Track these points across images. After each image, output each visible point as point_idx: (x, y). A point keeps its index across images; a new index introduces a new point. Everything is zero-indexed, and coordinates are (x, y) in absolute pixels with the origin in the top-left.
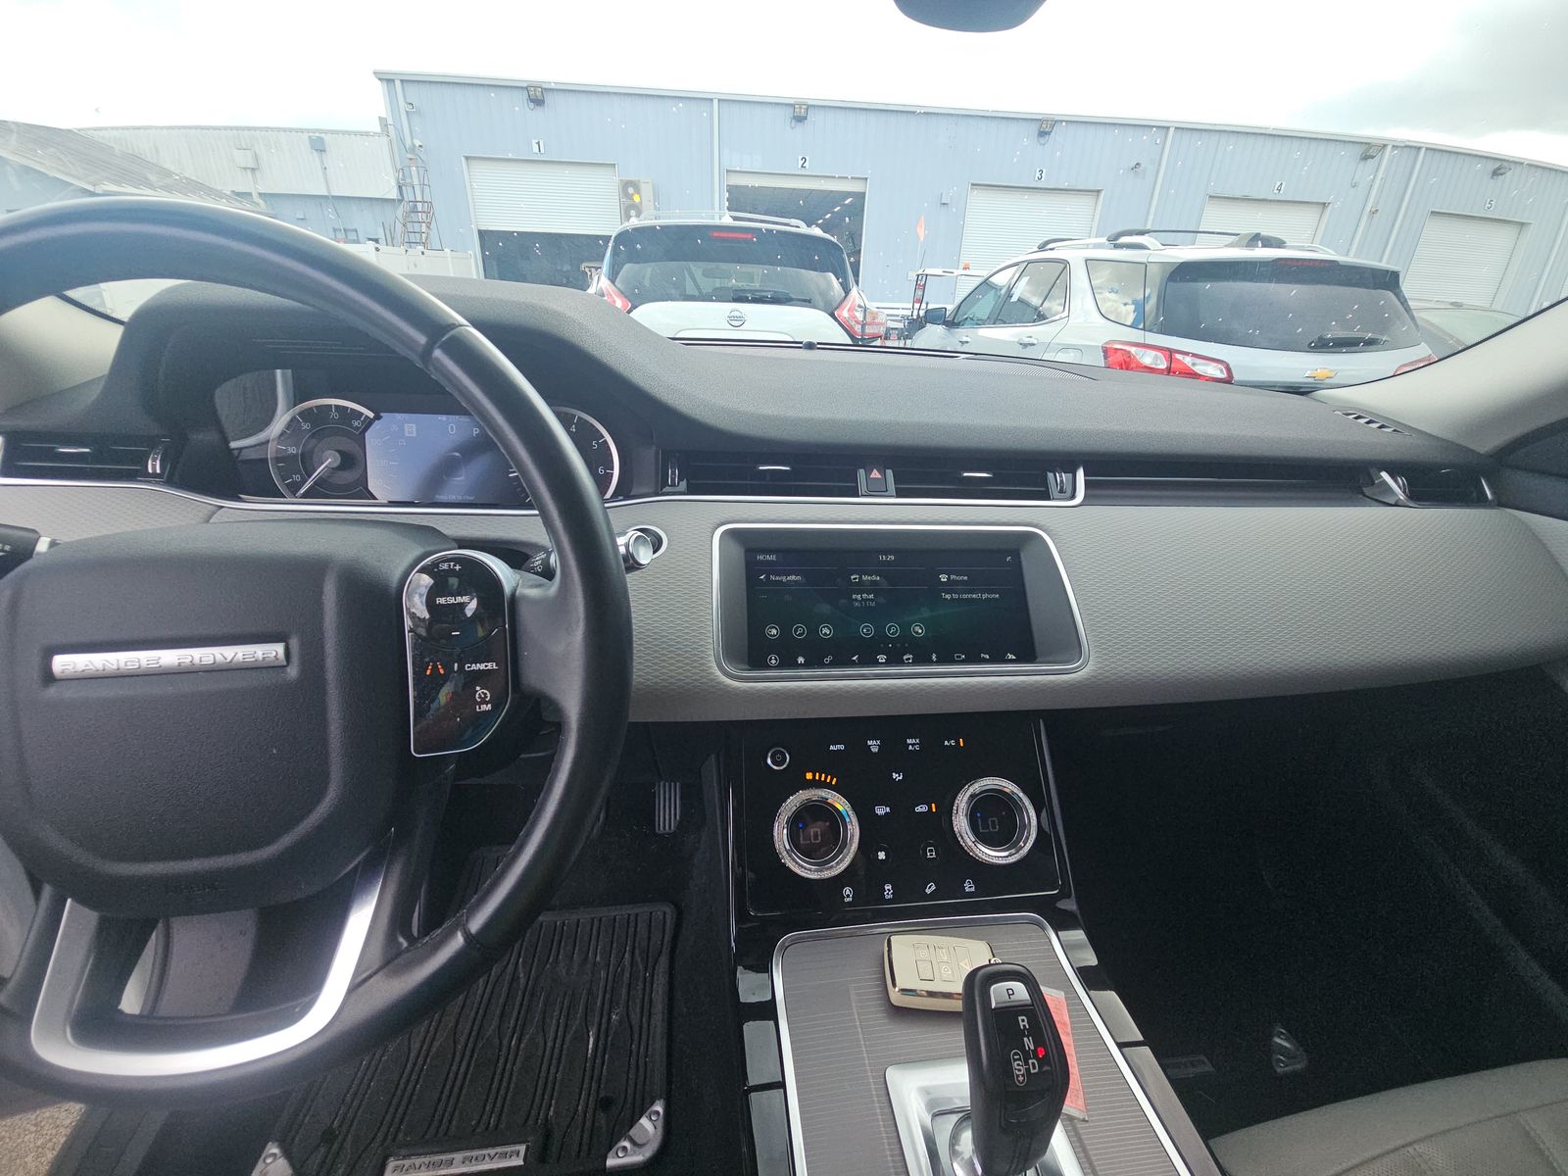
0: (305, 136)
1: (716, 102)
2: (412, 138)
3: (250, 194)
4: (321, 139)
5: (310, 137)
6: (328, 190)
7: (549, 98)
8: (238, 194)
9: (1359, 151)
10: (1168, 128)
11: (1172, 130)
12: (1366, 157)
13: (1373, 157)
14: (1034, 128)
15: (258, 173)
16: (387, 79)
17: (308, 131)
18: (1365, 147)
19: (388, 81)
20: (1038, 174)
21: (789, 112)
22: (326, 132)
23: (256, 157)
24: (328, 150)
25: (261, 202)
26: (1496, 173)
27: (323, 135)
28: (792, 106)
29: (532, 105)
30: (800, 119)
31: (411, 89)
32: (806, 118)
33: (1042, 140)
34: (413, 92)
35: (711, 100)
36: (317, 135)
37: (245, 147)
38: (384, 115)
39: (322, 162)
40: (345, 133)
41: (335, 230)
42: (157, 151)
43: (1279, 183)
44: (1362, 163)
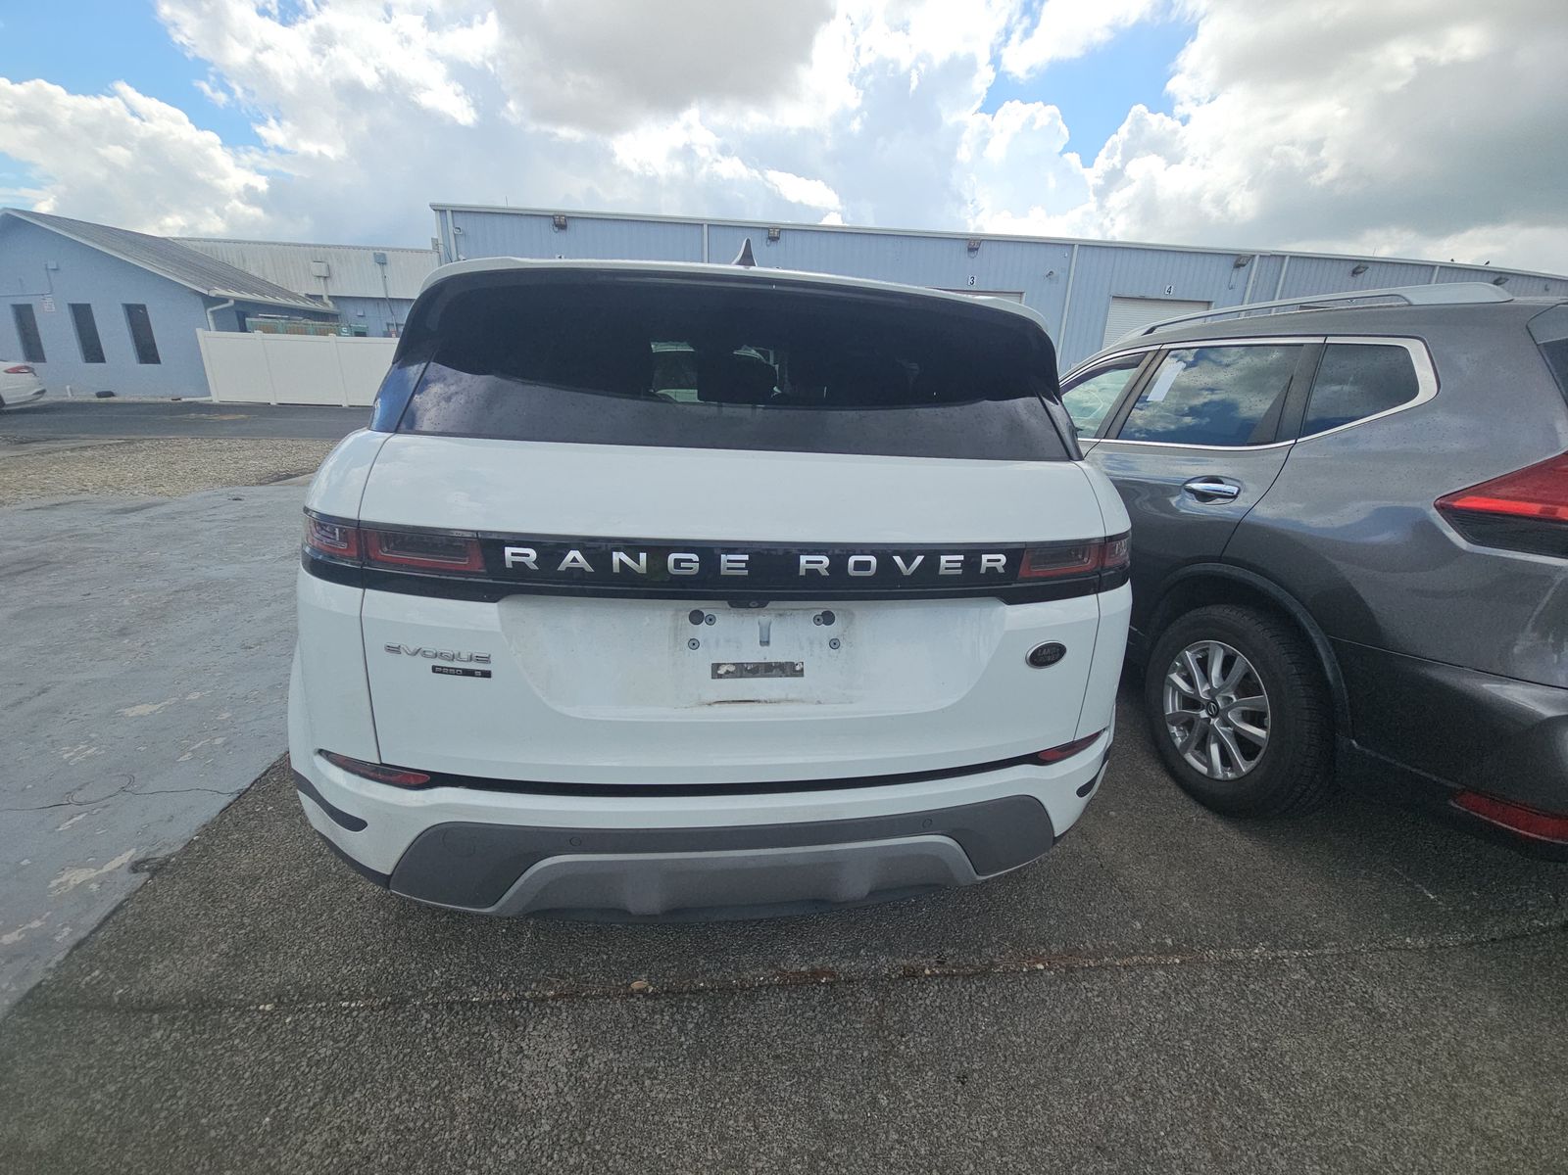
0: (371, 253)
1: (705, 227)
2: (458, 255)
3: (321, 296)
4: (384, 255)
5: (375, 254)
6: (387, 294)
7: (570, 223)
8: (311, 296)
9: (1232, 261)
10: (1073, 245)
11: (1076, 247)
12: (1238, 266)
13: (1244, 265)
14: (964, 246)
15: (329, 281)
16: (441, 210)
17: (373, 249)
18: (1236, 258)
19: (441, 211)
20: (971, 281)
21: (765, 234)
22: (388, 250)
23: (328, 268)
24: (388, 262)
25: (330, 303)
26: (1355, 272)
27: (385, 252)
28: (768, 229)
29: (556, 229)
30: (774, 239)
31: (459, 218)
32: (778, 238)
33: (972, 255)
34: (460, 220)
35: (702, 225)
36: (381, 251)
37: (319, 260)
38: (435, 237)
39: (383, 270)
40: (403, 250)
41: (388, 325)
42: (244, 261)
43: (1168, 287)
44: (1236, 270)
